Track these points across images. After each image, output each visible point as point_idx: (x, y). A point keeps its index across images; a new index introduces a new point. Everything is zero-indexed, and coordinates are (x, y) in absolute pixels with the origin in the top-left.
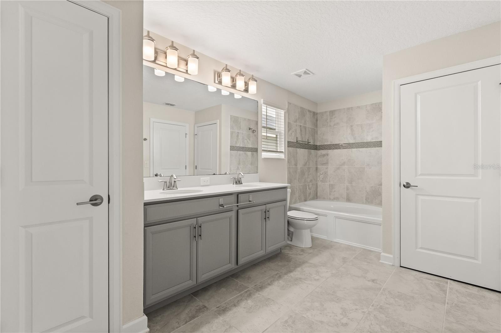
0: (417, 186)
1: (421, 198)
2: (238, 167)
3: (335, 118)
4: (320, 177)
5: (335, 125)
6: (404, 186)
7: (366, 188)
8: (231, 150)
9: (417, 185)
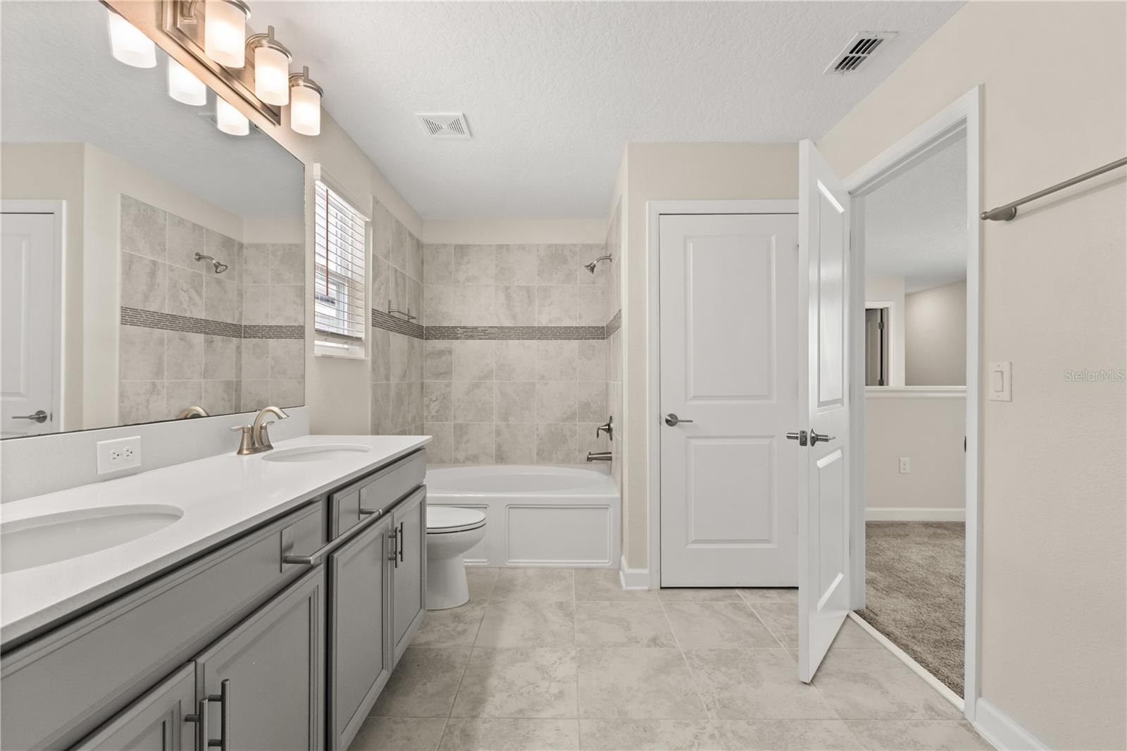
0: (691, 421)
1: (694, 442)
2: (154, 384)
3: (468, 263)
4: (431, 407)
5: (468, 280)
6: (667, 421)
7: (537, 429)
8: (124, 322)
9: (691, 419)
